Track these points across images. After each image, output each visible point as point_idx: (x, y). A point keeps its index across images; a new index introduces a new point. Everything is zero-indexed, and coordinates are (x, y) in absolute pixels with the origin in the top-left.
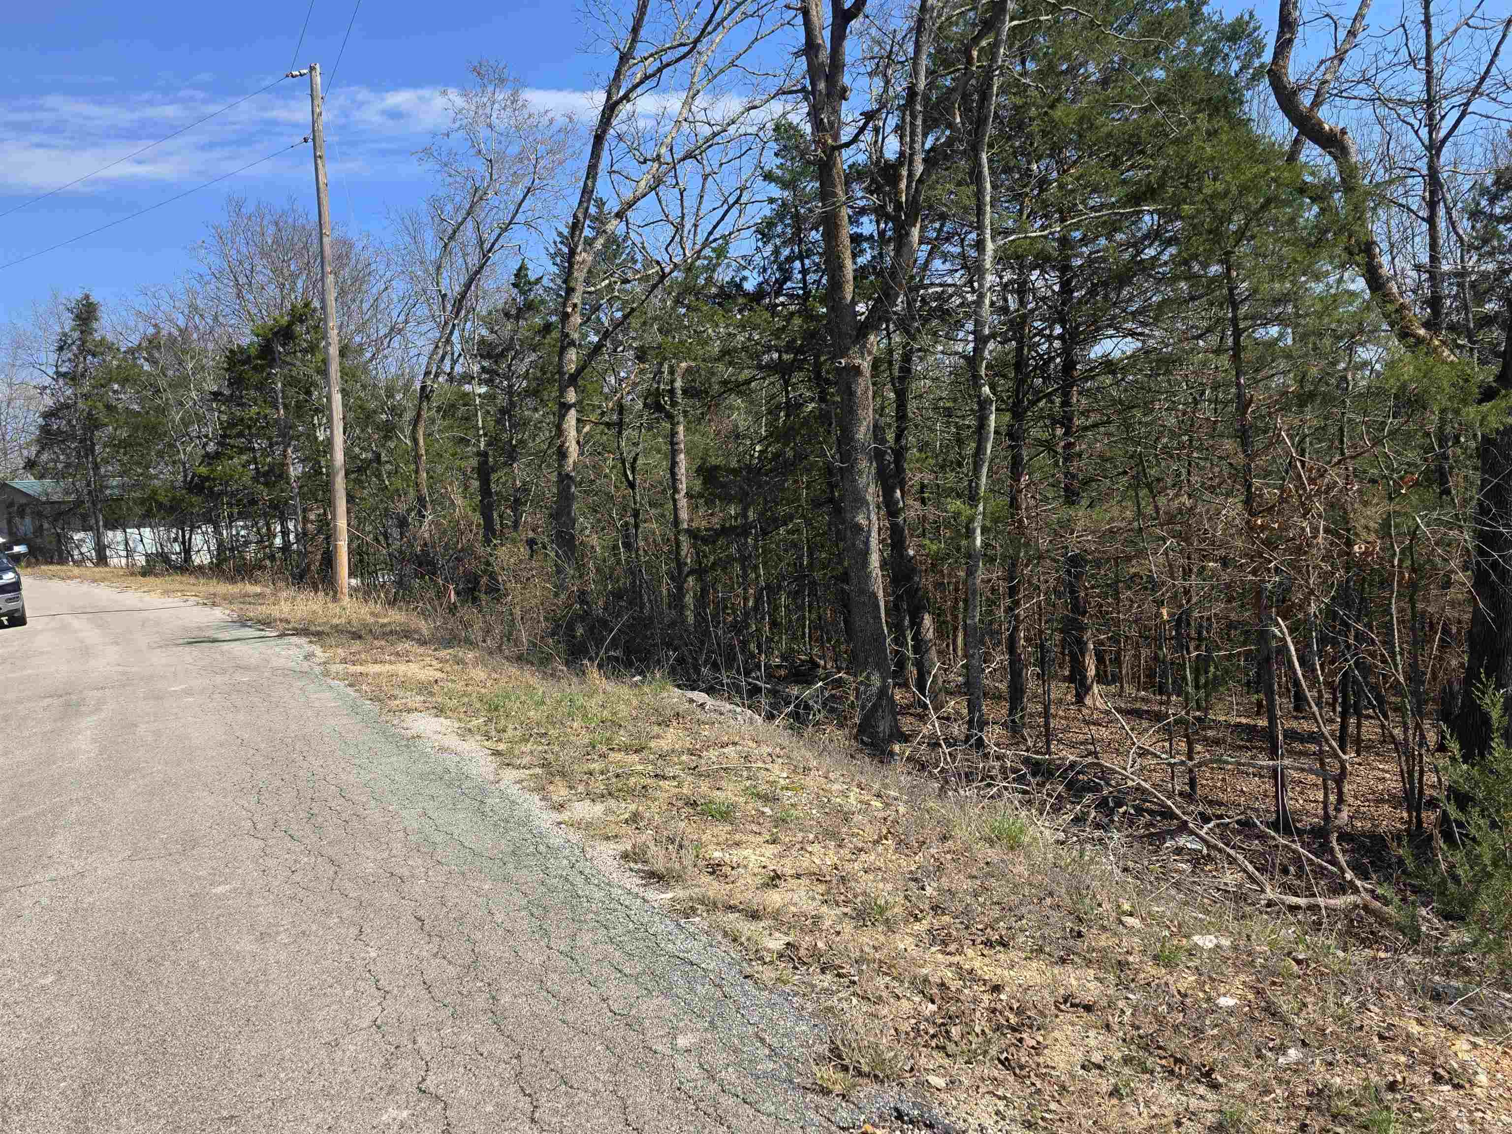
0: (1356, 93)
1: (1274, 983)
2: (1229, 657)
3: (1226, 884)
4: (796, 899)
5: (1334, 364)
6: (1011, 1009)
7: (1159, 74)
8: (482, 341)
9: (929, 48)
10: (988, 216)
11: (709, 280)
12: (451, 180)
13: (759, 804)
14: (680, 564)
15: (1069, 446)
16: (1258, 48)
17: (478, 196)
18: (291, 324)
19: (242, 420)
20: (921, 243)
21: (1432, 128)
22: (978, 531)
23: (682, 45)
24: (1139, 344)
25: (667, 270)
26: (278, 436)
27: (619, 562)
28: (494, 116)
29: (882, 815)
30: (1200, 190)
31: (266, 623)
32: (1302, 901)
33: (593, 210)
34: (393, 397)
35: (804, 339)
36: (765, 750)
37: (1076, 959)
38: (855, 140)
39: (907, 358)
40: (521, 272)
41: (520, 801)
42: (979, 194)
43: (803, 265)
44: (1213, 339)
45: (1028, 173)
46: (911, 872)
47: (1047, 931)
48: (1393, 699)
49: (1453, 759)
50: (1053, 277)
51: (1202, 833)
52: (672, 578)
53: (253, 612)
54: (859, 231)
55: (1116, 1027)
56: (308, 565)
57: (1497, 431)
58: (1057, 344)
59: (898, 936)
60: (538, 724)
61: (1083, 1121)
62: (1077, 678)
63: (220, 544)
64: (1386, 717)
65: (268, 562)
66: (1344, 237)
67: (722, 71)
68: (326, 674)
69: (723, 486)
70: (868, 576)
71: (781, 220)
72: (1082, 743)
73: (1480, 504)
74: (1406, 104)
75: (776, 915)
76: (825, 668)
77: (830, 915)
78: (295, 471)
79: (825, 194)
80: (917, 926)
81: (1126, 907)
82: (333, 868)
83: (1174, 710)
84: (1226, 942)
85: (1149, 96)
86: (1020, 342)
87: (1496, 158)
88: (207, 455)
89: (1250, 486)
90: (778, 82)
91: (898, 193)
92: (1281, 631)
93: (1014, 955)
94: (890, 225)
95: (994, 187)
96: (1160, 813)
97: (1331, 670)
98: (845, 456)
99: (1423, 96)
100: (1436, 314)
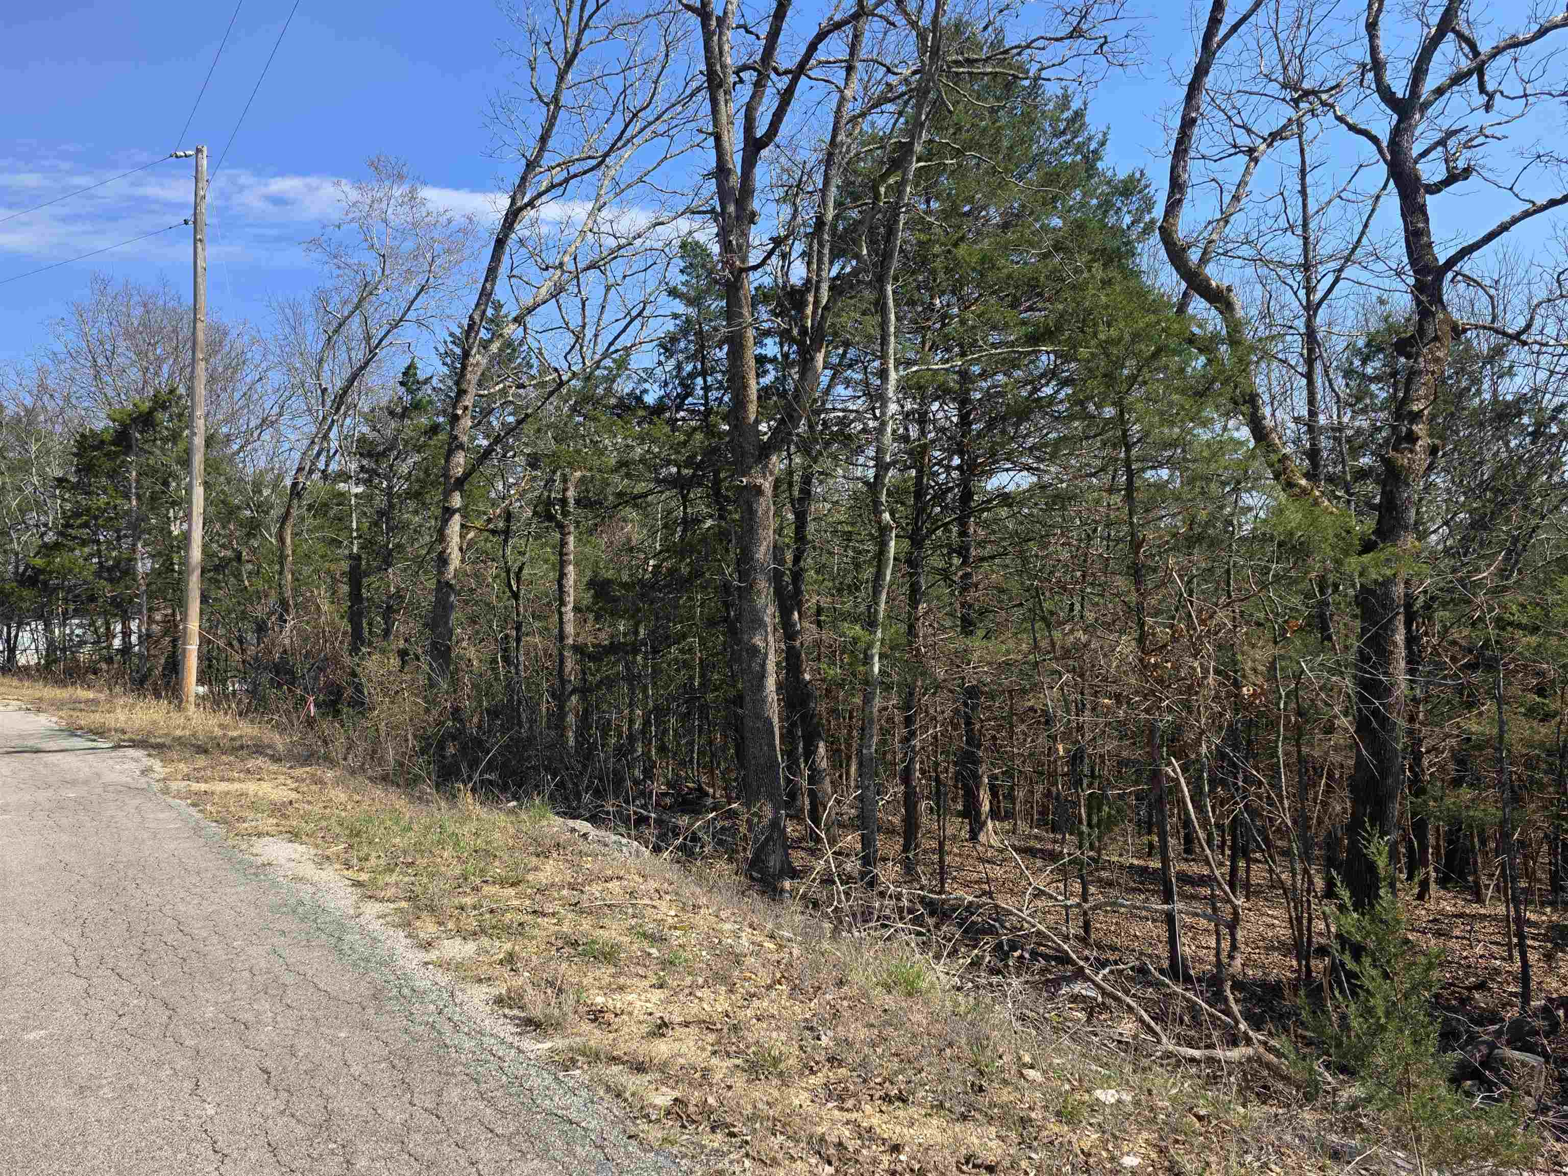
0: (1240, 253)
1: (1177, 1141)
2: (1121, 797)
3: (1121, 1034)
4: (684, 1049)
5: (1222, 508)
6: (912, 1170)
7: (1056, 222)
8: (362, 440)
9: (837, 181)
10: (892, 346)
11: (609, 390)
12: (340, 272)
13: (645, 944)
14: (563, 681)
15: (966, 576)
16: (1149, 205)
17: (367, 290)
18: (151, 412)
19: (88, 510)
20: (825, 368)
21: (1310, 290)
22: (876, 658)
23: (590, 157)
24: (1035, 479)
25: (564, 378)
26: (127, 528)
27: (497, 679)
28: (390, 211)
29: (776, 957)
30: (1095, 334)
31: (99, 732)
32: (1197, 1053)
33: (490, 312)
34: (260, 492)
35: (704, 455)
36: (652, 885)
37: (977, 1116)
38: (763, 263)
39: (807, 480)
40: (410, 370)
41: (382, 938)
42: (884, 325)
43: (705, 381)
44: (1106, 478)
45: (931, 307)
46: (806, 1020)
47: (949, 1086)
48: (1279, 843)
49: (1342, 908)
50: (952, 409)
51: (1098, 979)
52: (553, 696)
53: (85, 720)
54: (763, 352)
56: (150, 670)
57: (1376, 581)
58: (955, 474)
59: (792, 1091)
60: (405, 852)
62: (971, 812)
63: (51, 643)
64: (1274, 862)
65: (104, 666)
66: (1229, 389)
67: (629, 186)
68: (166, 791)
69: (616, 600)
70: (763, 700)
71: (685, 336)
72: (976, 882)
73: (1360, 651)
74: (1286, 266)
75: (663, 1068)
76: (714, 797)
77: (721, 1066)
78: (144, 566)
79: (731, 314)
80: (812, 1080)
81: (1027, 1059)
82: (167, 1013)
83: (1068, 849)
84: (1127, 1097)
85: (1047, 243)
86: (920, 472)
87: (1367, 320)
88: (45, 545)
89: (1143, 624)
90: (686, 201)
91: (804, 317)
92: (1174, 771)
93: (912, 1110)
94: (794, 347)
95: (898, 319)
96: (1055, 958)
97: (1222, 813)
98: (744, 575)
99: (1302, 260)
100: (1315, 465)
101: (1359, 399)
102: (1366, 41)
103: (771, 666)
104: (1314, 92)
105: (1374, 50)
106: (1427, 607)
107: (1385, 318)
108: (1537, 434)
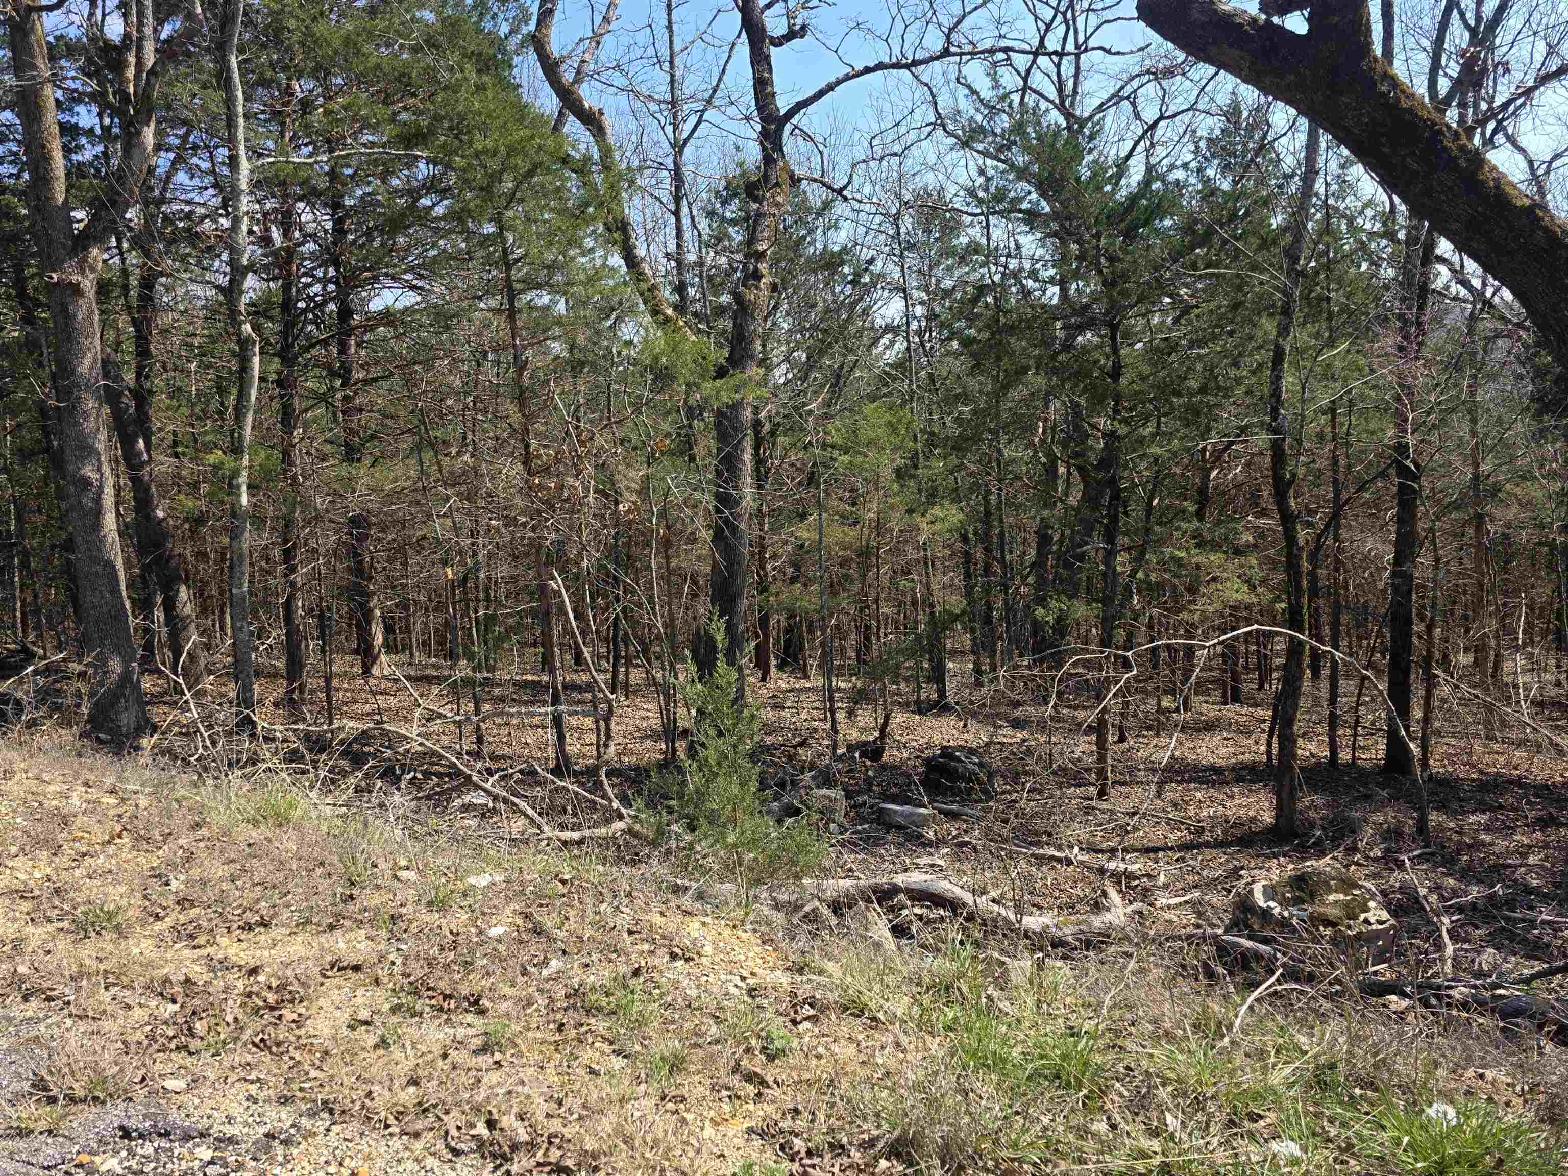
0: (611, 79)
1: (541, 905)
3: (510, 833)
6: (270, 987)
7: (429, 16)
10: (241, 129)
15: (346, 398)
16: (524, 14)
20: (158, 148)
21: (676, 127)
22: (244, 488)
24: (419, 298)
29: (115, 812)
30: (471, 143)
32: (576, 836)
37: (346, 923)
39: (147, 283)
42: (230, 102)
45: (288, 91)
46: (153, 868)
47: (315, 902)
48: (655, 649)
50: (323, 213)
51: (488, 786)
54: (73, 120)
55: (386, 980)
57: (727, 405)
59: (131, 941)
61: (345, 1079)
62: (363, 649)
64: (650, 664)
66: (603, 213)
70: (101, 541)
72: (366, 713)
73: (716, 469)
74: (654, 100)
76: (44, 658)
77: (37, 934)
79: (20, 65)
80: (158, 926)
81: (403, 862)
84: (499, 878)
85: (418, 36)
86: (287, 281)
87: (726, 166)
89: (527, 447)
91: (123, 81)
92: (557, 585)
93: (277, 933)
94: (116, 120)
96: (449, 775)
97: (601, 620)
98: (63, 393)
99: (668, 97)
100: (683, 298)
101: (719, 240)
103: (108, 500)
106: (773, 433)
107: (740, 165)
108: (854, 283)
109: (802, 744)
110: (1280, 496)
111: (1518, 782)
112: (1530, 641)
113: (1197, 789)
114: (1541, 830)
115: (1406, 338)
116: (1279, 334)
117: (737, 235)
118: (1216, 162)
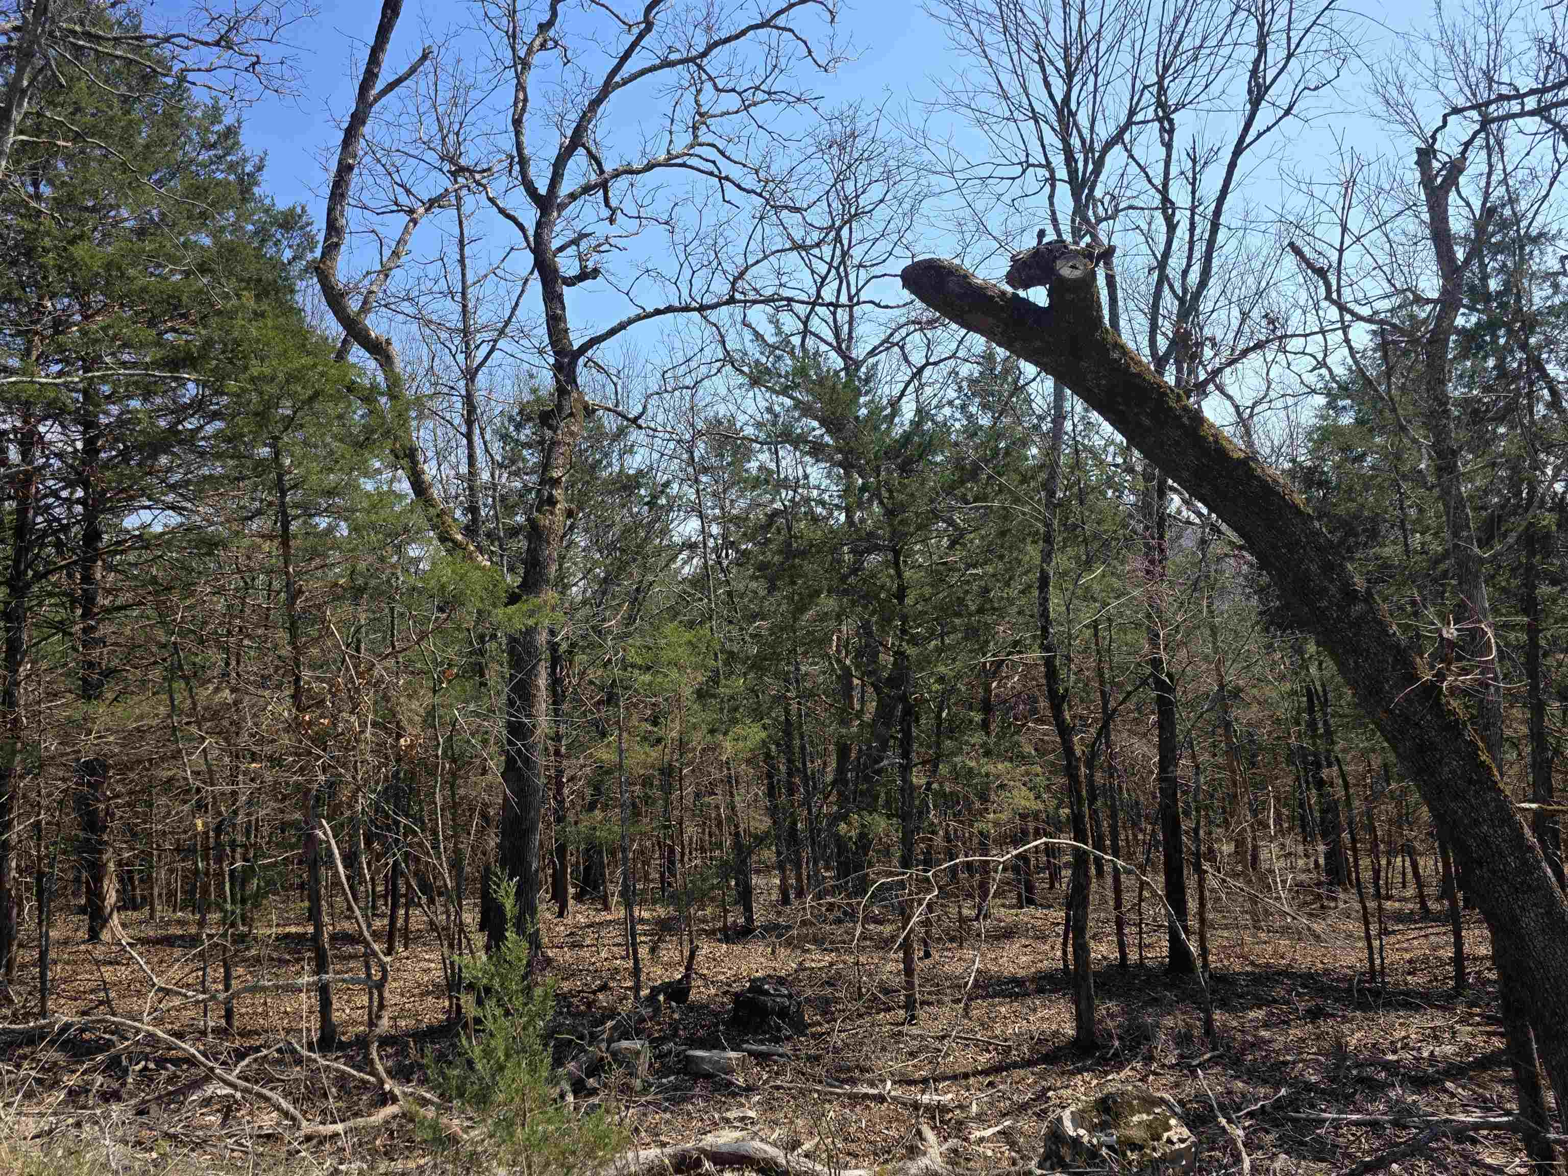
0: (402, 309)
7: (207, 241)
15: (86, 630)
16: (309, 243)
21: (467, 356)
24: (182, 520)
30: (246, 368)
32: (341, 1127)
45: (39, 309)
50: (73, 432)
51: (232, 1078)
57: (520, 631)
58: (79, 509)
62: (93, 907)
66: (390, 440)
73: (509, 697)
74: (445, 328)
85: (190, 259)
87: (520, 391)
89: (299, 680)
92: (325, 833)
97: (377, 868)
99: (460, 325)
100: (474, 520)
101: (513, 462)
102: (513, 135)
104: (468, 170)
105: (519, 146)
106: (570, 652)
107: (534, 391)
108: (651, 504)
109: (604, 988)
110: (1057, 709)
111: (1286, 973)
112: (1281, 831)
113: (1001, 1004)
114: (1312, 1023)
115: (1152, 562)
116: (1043, 561)
117: (531, 457)
118: (977, 400)
